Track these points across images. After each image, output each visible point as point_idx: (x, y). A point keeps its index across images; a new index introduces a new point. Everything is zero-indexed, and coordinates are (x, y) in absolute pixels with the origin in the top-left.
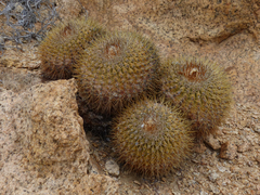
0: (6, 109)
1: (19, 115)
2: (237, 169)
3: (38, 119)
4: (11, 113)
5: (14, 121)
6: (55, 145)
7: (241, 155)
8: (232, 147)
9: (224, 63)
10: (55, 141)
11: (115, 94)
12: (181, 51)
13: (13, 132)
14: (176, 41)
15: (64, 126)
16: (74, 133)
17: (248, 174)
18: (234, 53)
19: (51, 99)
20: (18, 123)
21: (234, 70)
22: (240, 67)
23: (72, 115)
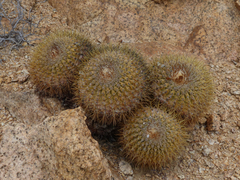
0: (24, 141)
1: (38, 146)
2: (223, 138)
3: (63, 154)
4: (29, 144)
5: (35, 151)
6: (83, 172)
7: (224, 124)
8: (216, 119)
9: (190, 20)
10: (82, 169)
11: (117, 111)
12: (148, 16)
13: (37, 161)
14: (142, 7)
15: (87, 156)
16: (97, 160)
17: (233, 141)
18: (198, 8)
19: (69, 134)
20: (39, 153)
21: (202, 30)
22: (206, 23)
23: (89, 143)
